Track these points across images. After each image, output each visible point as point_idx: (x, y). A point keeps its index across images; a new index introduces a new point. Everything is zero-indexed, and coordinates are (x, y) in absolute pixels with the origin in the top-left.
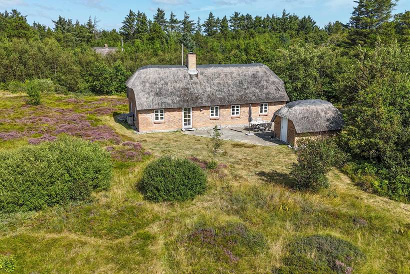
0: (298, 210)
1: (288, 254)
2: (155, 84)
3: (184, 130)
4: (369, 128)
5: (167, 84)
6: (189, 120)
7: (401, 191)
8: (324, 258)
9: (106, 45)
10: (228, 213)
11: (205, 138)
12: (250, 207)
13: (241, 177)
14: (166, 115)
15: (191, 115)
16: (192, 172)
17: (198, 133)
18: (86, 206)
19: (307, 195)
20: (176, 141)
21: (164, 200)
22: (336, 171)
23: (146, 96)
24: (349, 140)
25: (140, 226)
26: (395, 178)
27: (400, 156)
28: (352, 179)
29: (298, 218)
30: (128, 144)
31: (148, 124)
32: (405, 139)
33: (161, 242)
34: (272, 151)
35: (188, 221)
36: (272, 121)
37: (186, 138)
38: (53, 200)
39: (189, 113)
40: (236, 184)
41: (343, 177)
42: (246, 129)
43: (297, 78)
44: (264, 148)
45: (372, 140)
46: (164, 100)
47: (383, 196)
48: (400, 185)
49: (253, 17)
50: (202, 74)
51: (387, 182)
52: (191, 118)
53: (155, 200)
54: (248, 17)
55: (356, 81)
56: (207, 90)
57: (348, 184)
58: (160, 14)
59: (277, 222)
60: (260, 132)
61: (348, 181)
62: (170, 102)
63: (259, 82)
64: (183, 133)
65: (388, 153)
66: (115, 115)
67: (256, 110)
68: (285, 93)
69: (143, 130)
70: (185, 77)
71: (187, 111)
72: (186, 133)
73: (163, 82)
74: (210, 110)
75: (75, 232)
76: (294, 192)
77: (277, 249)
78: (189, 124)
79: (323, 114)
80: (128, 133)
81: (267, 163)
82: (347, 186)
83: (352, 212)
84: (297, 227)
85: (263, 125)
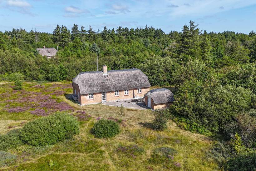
0: (156, 138)
1: (153, 154)
2: (88, 81)
3: (103, 103)
4: (183, 102)
5: (94, 81)
6: (105, 98)
7: (194, 129)
8: (165, 154)
9: (44, 47)
10: (130, 141)
11: (114, 107)
12: (138, 138)
13: (132, 126)
14: (94, 96)
15: (106, 95)
16: (114, 125)
17: (110, 104)
18: (72, 141)
19: (159, 132)
20: (100, 109)
21: (104, 137)
22: (171, 121)
23: (85, 87)
24: (176, 108)
25: (97, 148)
26: (192, 123)
27: (194, 114)
28: (177, 124)
29: (156, 141)
30: (79, 112)
31: (86, 101)
32: (195, 108)
33: (107, 153)
34: (144, 113)
35: (115, 145)
36: (144, 98)
37: (105, 107)
38: (59, 140)
39: (105, 94)
40: (131, 129)
41: (174, 123)
42: (132, 101)
43: (154, 73)
44: (141, 111)
45: (184, 108)
46: (93, 89)
47: (188, 131)
48: (194, 126)
49: (129, 29)
50: (110, 75)
51: (189, 125)
52: (106, 97)
53: (100, 137)
54: (127, 29)
55: (180, 78)
56: (113, 83)
57: (175, 126)
58: (75, 27)
59: (148, 143)
60: (138, 102)
61: (176, 125)
62: (96, 90)
63: (137, 78)
64: (103, 104)
65: (190, 114)
66: (66, 95)
67: (136, 91)
68: (149, 83)
69: (83, 104)
70: (102, 77)
71: (104, 93)
72: (104, 104)
73: (92, 80)
74: (115, 93)
75: (72, 152)
76: (154, 131)
77: (149, 152)
78: (105, 100)
79: (165, 95)
80: (76, 105)
81: (143, 118)
82: (175, 127)
83: (176, 138)
84: (156, 145)
85: (139, 99)
